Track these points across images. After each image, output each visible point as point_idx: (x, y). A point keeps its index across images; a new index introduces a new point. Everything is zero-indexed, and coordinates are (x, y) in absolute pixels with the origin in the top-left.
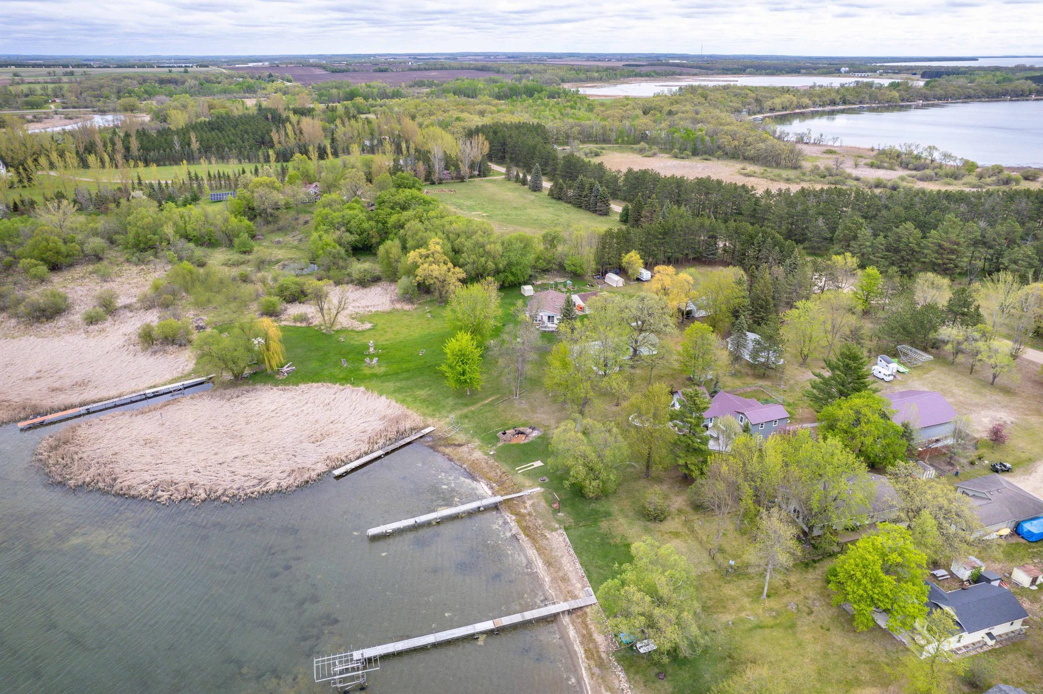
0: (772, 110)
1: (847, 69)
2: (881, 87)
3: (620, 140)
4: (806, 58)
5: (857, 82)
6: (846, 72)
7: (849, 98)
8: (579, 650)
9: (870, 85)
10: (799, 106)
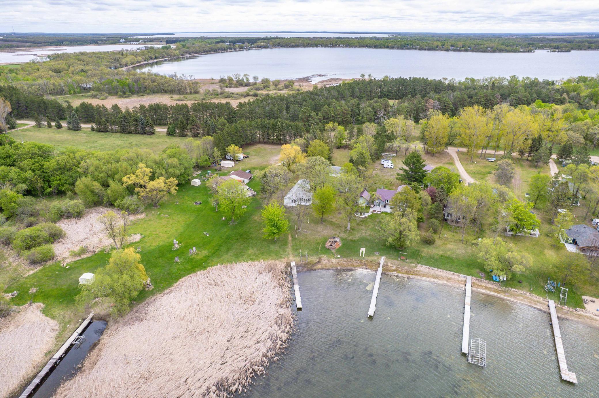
0: (126, 65)
1: (124, 40)
2: (158, 49)
3: (72, 92)
4: (91, 34)
5: (146, 47)
6: (124, 42)
7: (157, 55)
8: (492, 293)
9: (152, 48)
10: (138, 62)
